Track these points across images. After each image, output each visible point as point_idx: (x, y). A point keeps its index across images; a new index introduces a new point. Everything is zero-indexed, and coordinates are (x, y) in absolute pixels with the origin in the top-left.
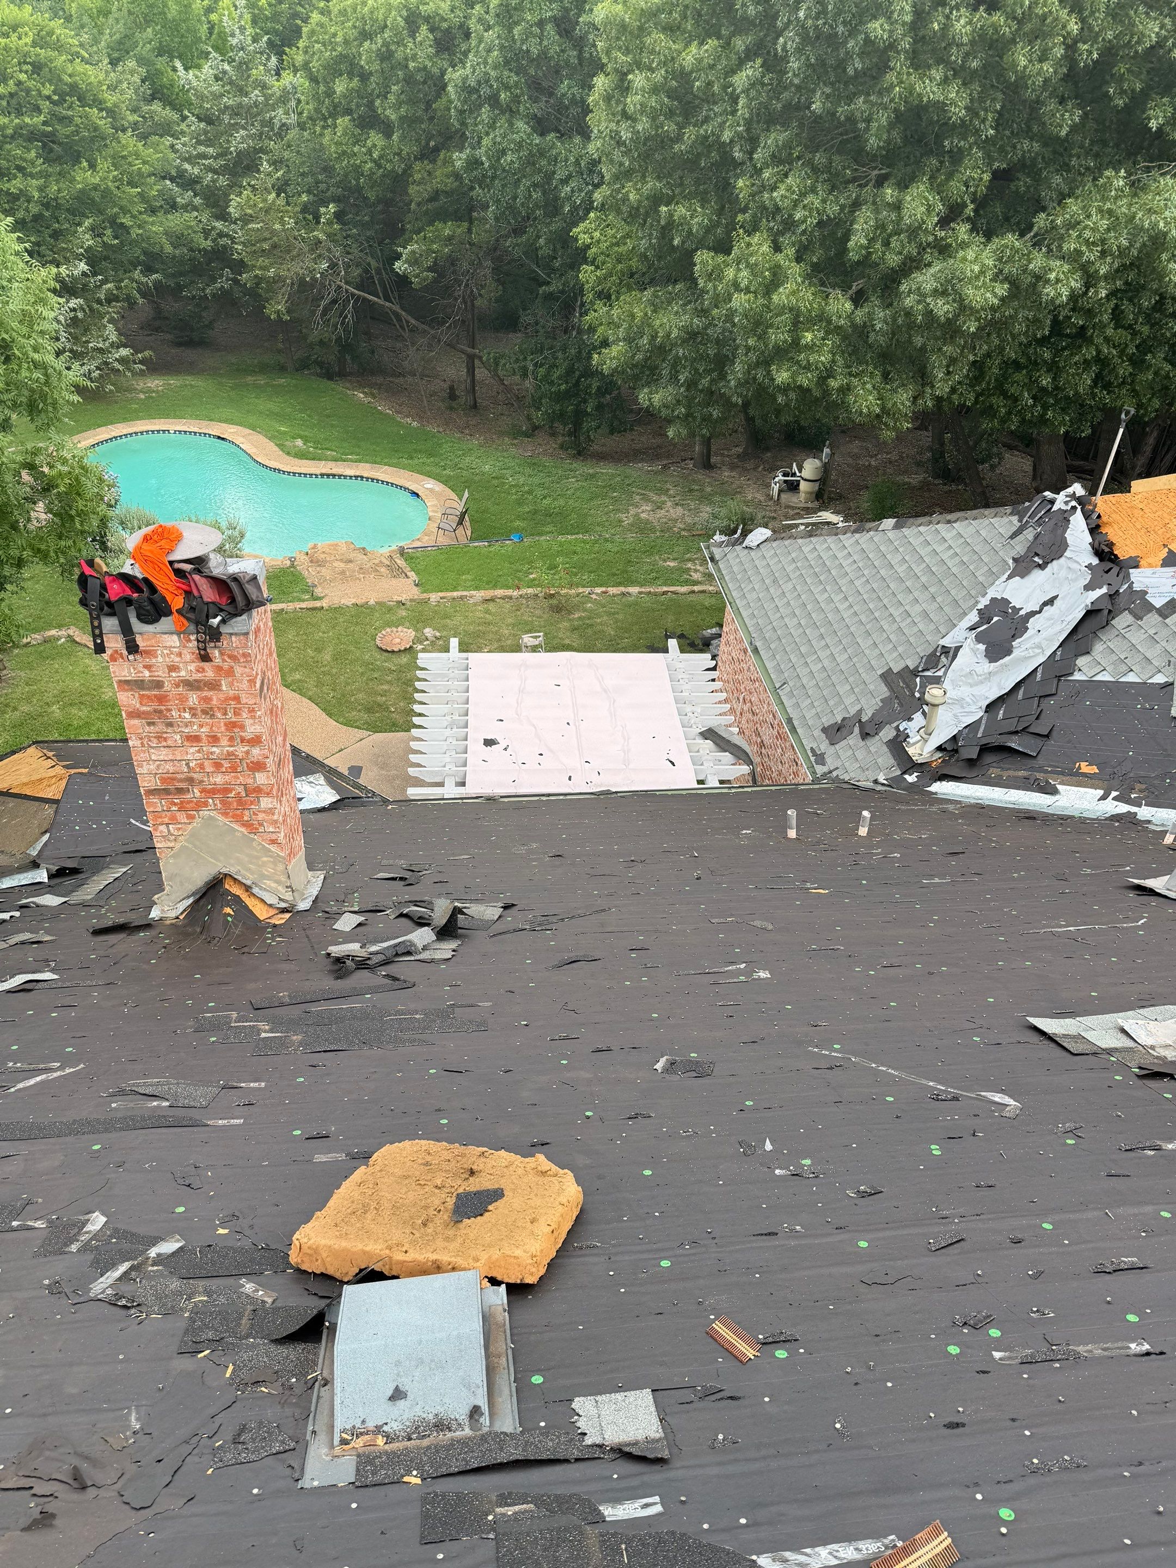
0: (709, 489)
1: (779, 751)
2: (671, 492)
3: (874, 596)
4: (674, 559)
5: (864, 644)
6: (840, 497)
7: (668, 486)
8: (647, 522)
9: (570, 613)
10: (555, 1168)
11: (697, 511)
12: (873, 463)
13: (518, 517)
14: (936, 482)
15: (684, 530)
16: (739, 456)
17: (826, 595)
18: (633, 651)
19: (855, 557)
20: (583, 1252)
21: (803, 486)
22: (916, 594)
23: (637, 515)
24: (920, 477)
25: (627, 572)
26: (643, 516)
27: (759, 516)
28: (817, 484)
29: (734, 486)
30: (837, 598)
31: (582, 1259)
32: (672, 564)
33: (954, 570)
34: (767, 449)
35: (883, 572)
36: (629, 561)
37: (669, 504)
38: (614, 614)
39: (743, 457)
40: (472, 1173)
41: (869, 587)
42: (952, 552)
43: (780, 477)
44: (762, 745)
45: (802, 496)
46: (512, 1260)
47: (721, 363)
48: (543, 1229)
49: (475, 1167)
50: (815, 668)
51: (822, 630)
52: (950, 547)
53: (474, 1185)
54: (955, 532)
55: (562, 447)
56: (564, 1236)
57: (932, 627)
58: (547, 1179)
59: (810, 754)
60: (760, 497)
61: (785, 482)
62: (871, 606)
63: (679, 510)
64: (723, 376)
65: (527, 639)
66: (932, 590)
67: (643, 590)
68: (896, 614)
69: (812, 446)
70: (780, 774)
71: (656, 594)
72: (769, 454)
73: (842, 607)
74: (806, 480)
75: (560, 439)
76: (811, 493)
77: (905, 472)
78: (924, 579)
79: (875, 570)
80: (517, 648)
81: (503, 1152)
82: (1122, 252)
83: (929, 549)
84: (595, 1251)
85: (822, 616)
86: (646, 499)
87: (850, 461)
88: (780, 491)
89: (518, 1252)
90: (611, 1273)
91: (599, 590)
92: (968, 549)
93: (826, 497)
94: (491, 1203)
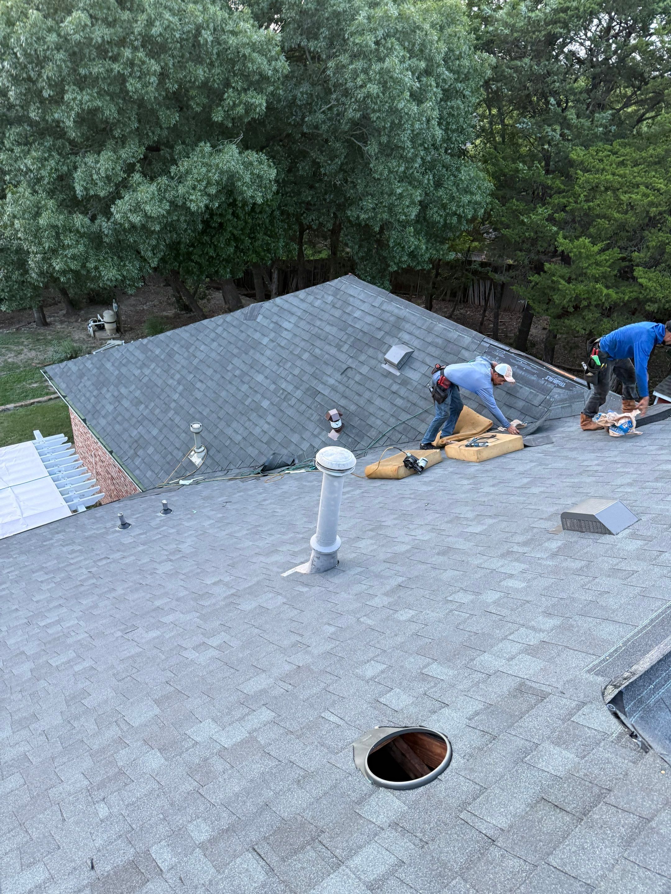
0: (50, 337)
2: (25, 343)
4: (36, 382)
6: (131, 329)
7: (22, 340)
8: (13, 363)
11: (45, 352)
12: (145, 308)
14: (182, 313)
15: (39, 363)
16: (64, 315)
23: (6, 360)
24: (173, 312)
25: (5, 396)
26: (10, 360)
27: (84, 347)
28: (115, 324)
29: (65, 333)
32: (35, 385)
34: (80, 309)
36: (6, 390)
37: (25, 350)
45: (108, 332)
60: (83, 336)
63: (33, 353)
67: (17, 405)
71: (26, 406)
72: (83, 312)
74: (107, 323)
76: (112, 330)
77: (165, 310)
86: (10, 350)
87: (132, 308)
93: (122, 330)
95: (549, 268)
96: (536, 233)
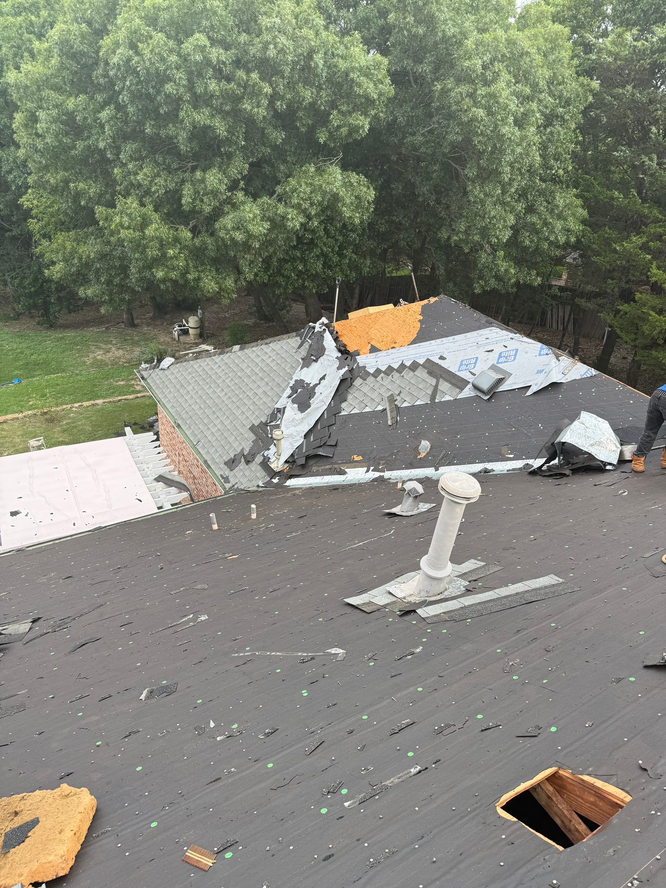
0: (136, 338)
1: (204, 479)
2: (114, 342)
3: (237, 387)
4: (123, 380)
5: (238, 413)
6: (213, 335)
7: (111, 339)
8: (102, 361)
9: (60, 421)
10: (74, 789)
11: (132, 351)
12: (227, 316)
13: (16, 369)
14: (262, 322)
15: (126, 362)
16: (151, 318)
17: (212, 390)
18: (106, 438)
19: (223, 368)
20: (99, 838)
21: (191, 331)
22: (258, 383)
23: (95, 357)
24: (253, 321)
25: (94, 391)
26: (98, 357)
27: (169, 350)
28: (199, 330)
29: (151, 335)
30: (218, 390)
31: (99, 843)
32: (122, 383)
33: (274, 368)
34: (167, 313)
35: (239, 374)
36: (94, 385)
37: (114, 349)
38: (89, 417)
39: (153, 318)
40: (16, 813)
41: (233, 382)
42: (271, 359)
43: (177, 328)
44: (194, 478)
45: (192, 337)
46: (48, 865)
47: (124, 269)
48: (68, 834)
49: (18, 810)
50: (214, 430)
51: (214, 409)
52: (270, 357)
53: (18, 821)
54: (271, 349)
55: (38, 323)
56: (85, 832)
57: (270, 399)
58: (68, 800)
59: (221, 478)
60: (168, 339)
61: (181, 330)
62: (237, 392)
63: (121, 352)
64: (127, 276)
65: (33, 443)
66: (266, 380)
67: (106, 401)
68: (250, 395)
69: (192, 310)
70: (207, 492)
71: (114, 402)
72: (168, 316)
73: (221, 395)
74: (192, 328)
75: (37, 319)
76: (196, 335)
77: (245, 319)
78: (260, 375)
79: (235, 374)
80: (27, 450)
81: (38, 792)
82: (320, 204)
83: (260, 359)
84: (107, 834)
85: (212, 402)
86: (100, 348)
87: (215, 316)
88: (179, 335)
89: (51, 858)
90: (119, 845)
91: (77, 405)
92: (279, 356)
93: (205, 336)
94: (29, 831)
95: (641, 298)
96: (628, 262)
